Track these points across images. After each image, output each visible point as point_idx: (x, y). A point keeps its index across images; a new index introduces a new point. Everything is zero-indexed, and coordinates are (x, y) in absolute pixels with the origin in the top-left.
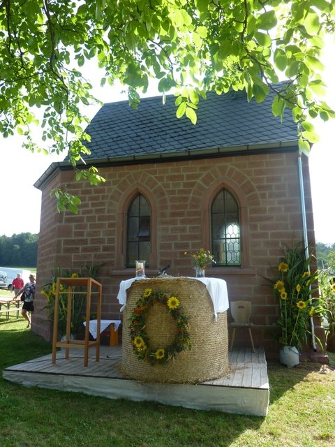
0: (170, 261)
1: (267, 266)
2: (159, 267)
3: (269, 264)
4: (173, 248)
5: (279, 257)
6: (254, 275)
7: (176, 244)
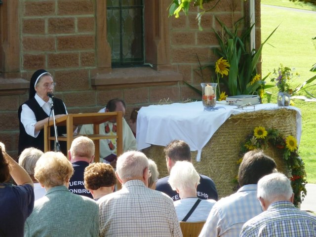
0: (41, 59)
1: (194, 65)
2: (22, 71)
3: (198, 59)
4: (46, 31)
5: (211, 47)
6: (176, 82)
7: (51, 23)
